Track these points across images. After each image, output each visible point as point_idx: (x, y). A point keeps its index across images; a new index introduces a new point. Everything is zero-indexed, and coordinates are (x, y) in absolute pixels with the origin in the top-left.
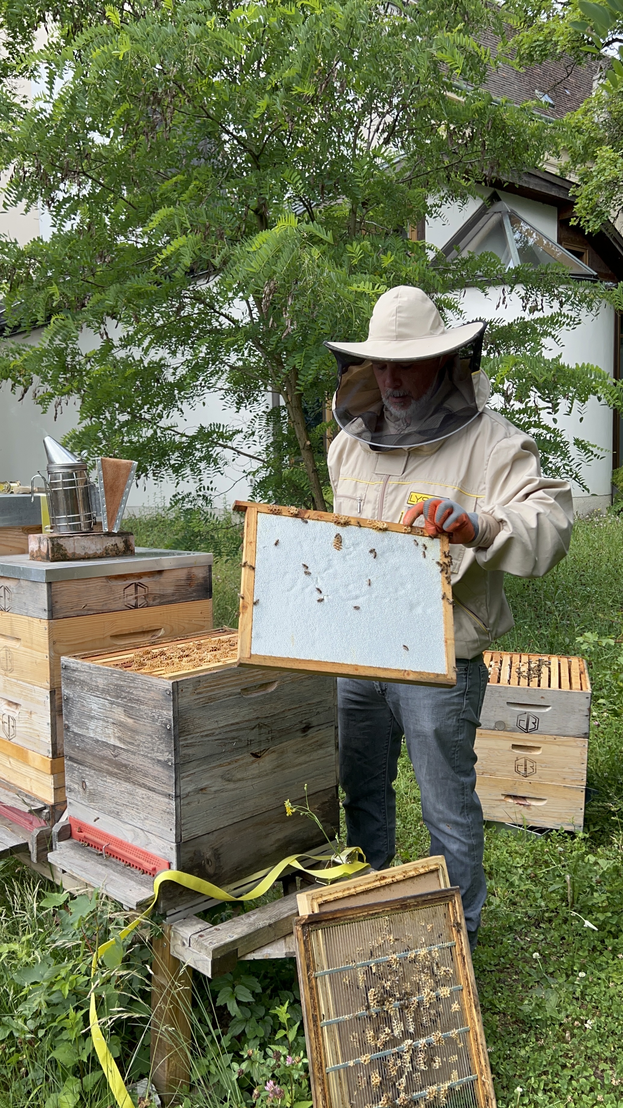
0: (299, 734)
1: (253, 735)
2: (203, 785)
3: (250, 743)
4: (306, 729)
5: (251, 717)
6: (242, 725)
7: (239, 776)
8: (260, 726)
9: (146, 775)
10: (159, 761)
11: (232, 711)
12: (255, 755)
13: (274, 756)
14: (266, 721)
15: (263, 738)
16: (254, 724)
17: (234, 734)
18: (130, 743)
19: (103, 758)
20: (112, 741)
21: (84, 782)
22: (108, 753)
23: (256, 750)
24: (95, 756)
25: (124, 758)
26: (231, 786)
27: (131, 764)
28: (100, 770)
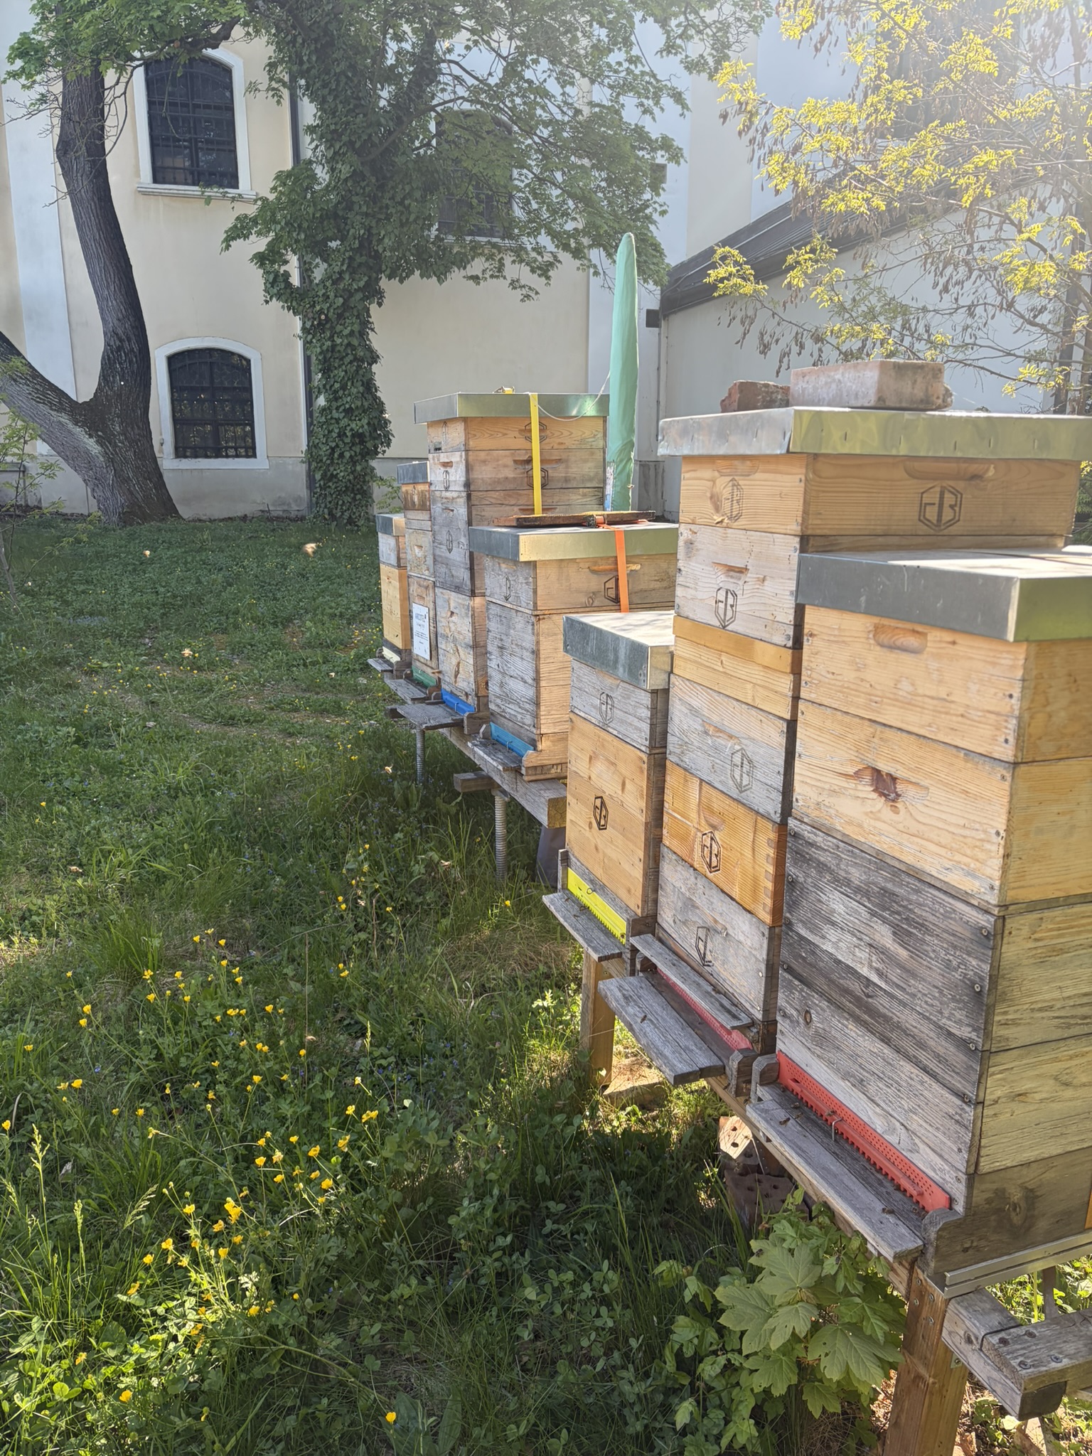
2: (1023, 1089)
9: (922, 1046)
10: (950, 1034)
18: (898, 986)
19: (847, 991)
20: (865, 971)
21: (807, 1012)
22: (856, 987)
24: (832, 981)
25: (882, 1003)
26: (1069, 1093)
27: (896, 1019)
28: (840, 1007)
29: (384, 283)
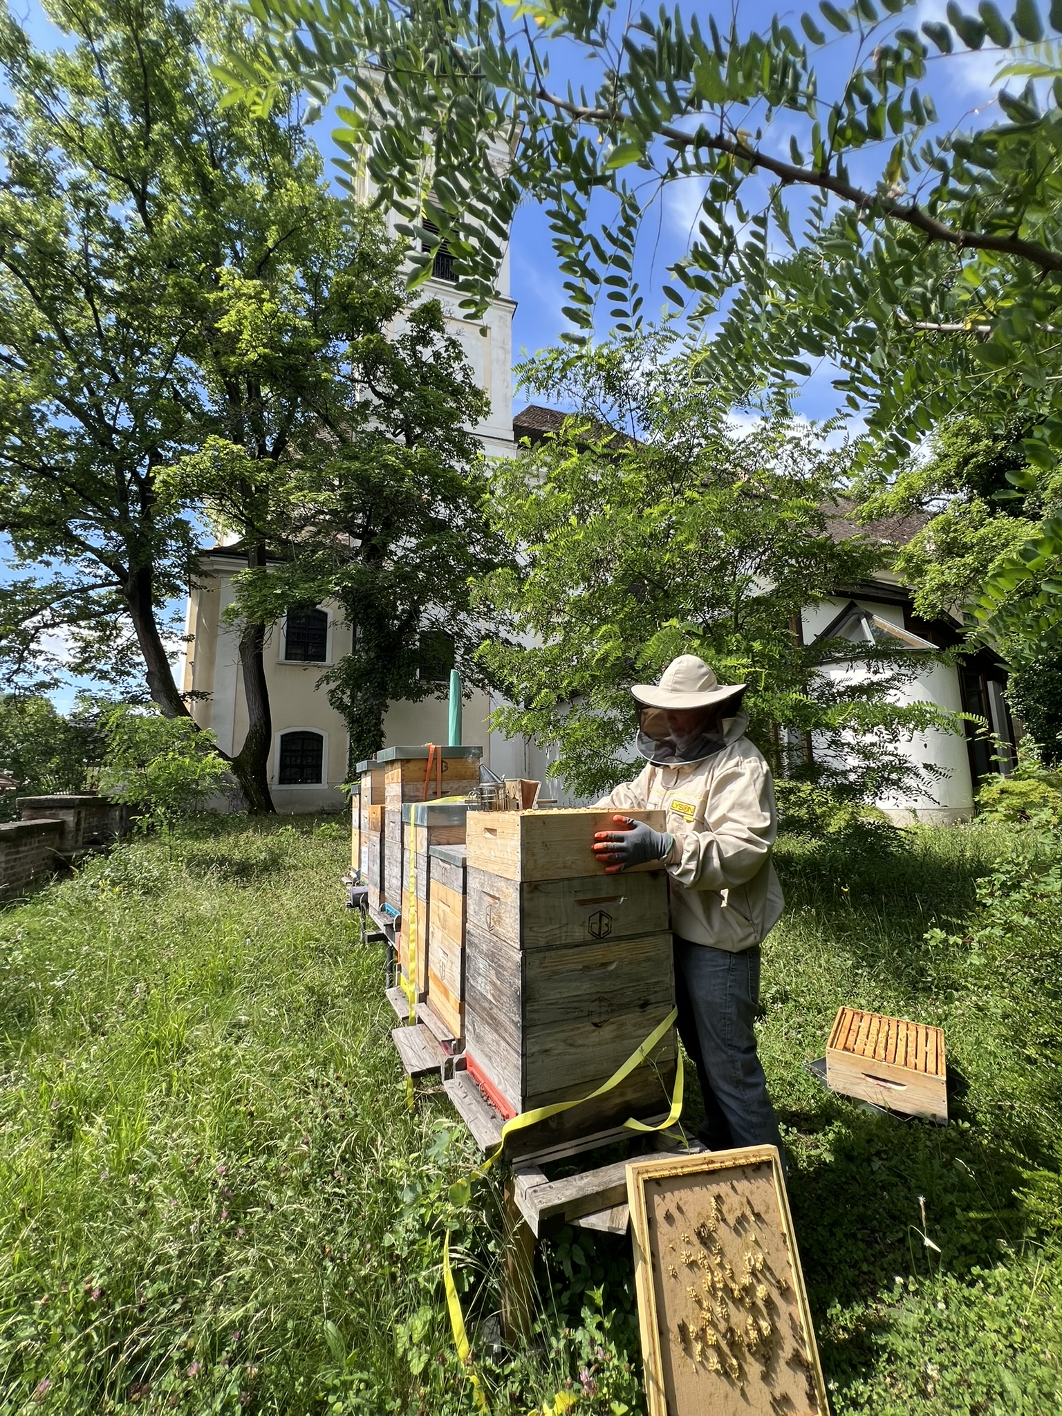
0: (637, 1009)
1: (593, 1007)
2: (548, 1047)
3: (590, 1014)
4: (645, 1005)
5: (592, 991)
6: (585, 998)
7: (580, 1042)
8: (600, 1000)
9: (506, 1030)
10: (513, 1020)
11: (574, 984)
12: (595, 1025)
13: (614, 1027)
14: (606, 996)
15: (604, 1009)
16: (595, 997)
17: (576, 1005)
18: (498, 1001)
19: (484, 1009)
20: (490, 997)
21: (474, 1025)
22: (486, 1005)
23: (597, 1020)
24: (481, 1006)
25: (495, 1012)
26: (573, 1050)
27: (498, 1019)
28: (482, 1019)
29: (388, 701)
